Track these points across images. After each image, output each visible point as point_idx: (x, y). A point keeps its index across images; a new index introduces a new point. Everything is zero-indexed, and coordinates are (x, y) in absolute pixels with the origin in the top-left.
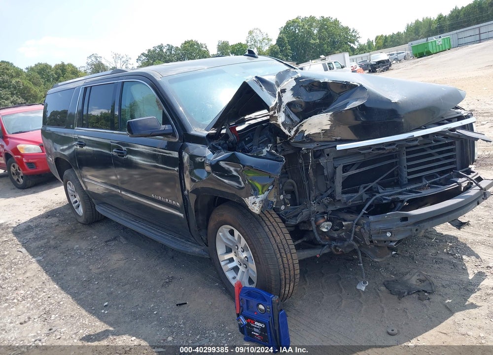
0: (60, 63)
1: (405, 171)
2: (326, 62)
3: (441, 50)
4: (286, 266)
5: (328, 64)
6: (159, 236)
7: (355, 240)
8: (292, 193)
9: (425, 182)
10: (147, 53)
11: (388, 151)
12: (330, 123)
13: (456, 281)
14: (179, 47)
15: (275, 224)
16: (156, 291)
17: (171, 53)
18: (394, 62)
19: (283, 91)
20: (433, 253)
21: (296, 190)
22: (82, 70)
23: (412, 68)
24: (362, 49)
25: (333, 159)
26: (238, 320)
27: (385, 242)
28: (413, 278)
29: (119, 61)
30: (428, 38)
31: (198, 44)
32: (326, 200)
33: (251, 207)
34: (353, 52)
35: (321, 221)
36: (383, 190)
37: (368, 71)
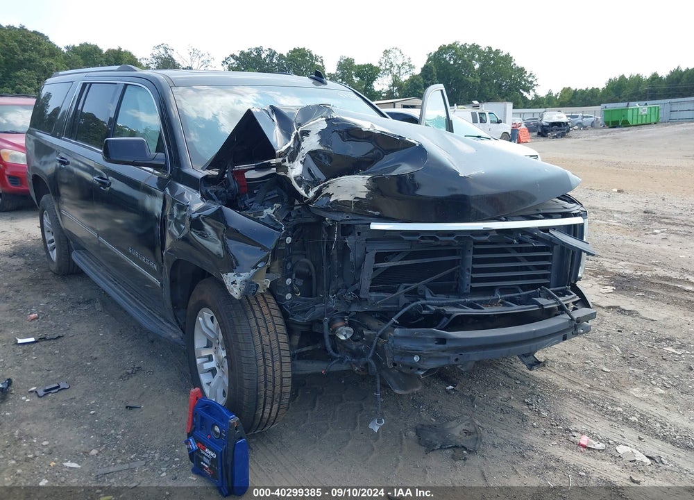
0: (116, 48)
1: (468, 276)
2: (477, 111)
3: (644, 122)
4: (270, 378)
5: (480, 114)
6: (133, 307)
7: (374, 357)
8: (307, 278)
9: (498, 296)
10: (238, 56)
11: (439, 243)
12: (366, 189)
13: (514, 441)
14: (285, 55)
15: (268, 317)
16: (109, 383)
17: (271, 60)
18: (576, 127)
19: (305, 133)
20: (504, 398)
21: (314, 275)
22: (144, 63)
23: (596, 141)
24: (538, 103)
25: (366, 240)
26: (187, 442)
27: (411, 368)
28: (459, 427)
29: (197, 60)
30: (631, 103)
31: (311, 55)
32: (350, 297)
33: (229, 286)
34: (521, 103)
35: (339, 324)
36: (433, 296)
37: (535, 134)
